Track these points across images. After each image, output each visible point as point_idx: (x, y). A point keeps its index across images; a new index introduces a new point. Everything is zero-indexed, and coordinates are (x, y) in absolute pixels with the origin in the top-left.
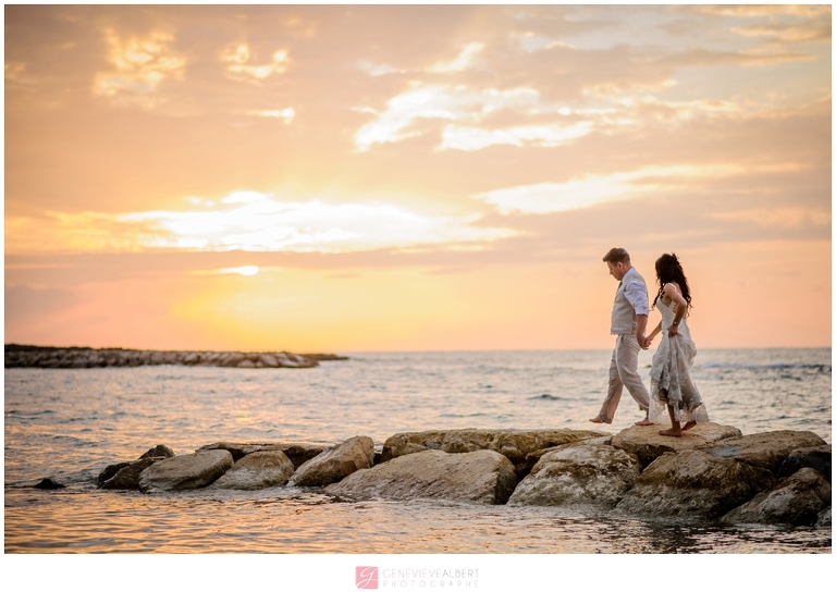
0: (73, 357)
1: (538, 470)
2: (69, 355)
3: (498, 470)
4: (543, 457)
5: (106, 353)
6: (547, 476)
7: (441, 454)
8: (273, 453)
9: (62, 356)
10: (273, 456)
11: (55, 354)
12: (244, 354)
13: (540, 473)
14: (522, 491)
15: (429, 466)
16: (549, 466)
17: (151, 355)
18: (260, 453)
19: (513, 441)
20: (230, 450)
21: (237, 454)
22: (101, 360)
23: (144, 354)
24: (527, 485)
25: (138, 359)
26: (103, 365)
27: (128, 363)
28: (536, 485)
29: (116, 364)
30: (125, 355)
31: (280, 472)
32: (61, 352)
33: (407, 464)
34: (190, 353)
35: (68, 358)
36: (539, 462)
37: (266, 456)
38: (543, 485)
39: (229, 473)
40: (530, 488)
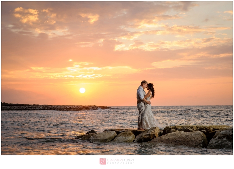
0: (35, 107)
1: (216, 137)
2: (34, 107)
3: (202, 137)
4: (216, 133)
5: (45, 106)
6: (219, 139)
7: (183, 132)
8: (129, 132)
9: (33, 107)
10: (129, 133)
11: (30, 106)
12: (83, 106)
13: (216, 138)
14: (212, 143)
15: (180, 136)
16: (219, 135)
17: (57, 107)
18: (125, 132)
19: (204, 129)
20: (116, 131)
21: (118, 132)
22: (43, 108)
23: (55, 106)
24: (213, 141)
25: (53, 108)
26: (44, 109)
27: (51, 109)
28: (216, 141)
29: (47, 109)
30: (50, 107)
31: (132, 138)
32: (32, 106)
33: (172, 135)
34: (68, 106)
35: (34, 108)
36: (215, 135)
37: (127, 133)
38: (218, 141)
39: (117, 138)
40: (214, 142)
